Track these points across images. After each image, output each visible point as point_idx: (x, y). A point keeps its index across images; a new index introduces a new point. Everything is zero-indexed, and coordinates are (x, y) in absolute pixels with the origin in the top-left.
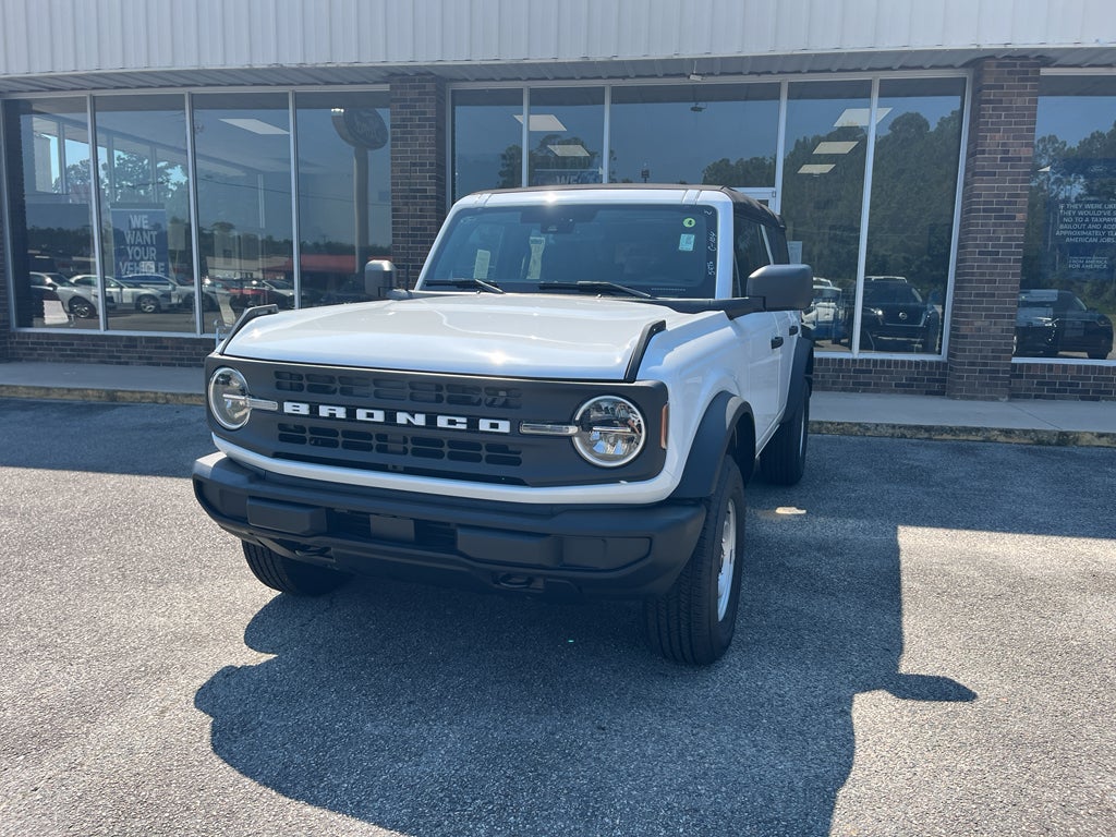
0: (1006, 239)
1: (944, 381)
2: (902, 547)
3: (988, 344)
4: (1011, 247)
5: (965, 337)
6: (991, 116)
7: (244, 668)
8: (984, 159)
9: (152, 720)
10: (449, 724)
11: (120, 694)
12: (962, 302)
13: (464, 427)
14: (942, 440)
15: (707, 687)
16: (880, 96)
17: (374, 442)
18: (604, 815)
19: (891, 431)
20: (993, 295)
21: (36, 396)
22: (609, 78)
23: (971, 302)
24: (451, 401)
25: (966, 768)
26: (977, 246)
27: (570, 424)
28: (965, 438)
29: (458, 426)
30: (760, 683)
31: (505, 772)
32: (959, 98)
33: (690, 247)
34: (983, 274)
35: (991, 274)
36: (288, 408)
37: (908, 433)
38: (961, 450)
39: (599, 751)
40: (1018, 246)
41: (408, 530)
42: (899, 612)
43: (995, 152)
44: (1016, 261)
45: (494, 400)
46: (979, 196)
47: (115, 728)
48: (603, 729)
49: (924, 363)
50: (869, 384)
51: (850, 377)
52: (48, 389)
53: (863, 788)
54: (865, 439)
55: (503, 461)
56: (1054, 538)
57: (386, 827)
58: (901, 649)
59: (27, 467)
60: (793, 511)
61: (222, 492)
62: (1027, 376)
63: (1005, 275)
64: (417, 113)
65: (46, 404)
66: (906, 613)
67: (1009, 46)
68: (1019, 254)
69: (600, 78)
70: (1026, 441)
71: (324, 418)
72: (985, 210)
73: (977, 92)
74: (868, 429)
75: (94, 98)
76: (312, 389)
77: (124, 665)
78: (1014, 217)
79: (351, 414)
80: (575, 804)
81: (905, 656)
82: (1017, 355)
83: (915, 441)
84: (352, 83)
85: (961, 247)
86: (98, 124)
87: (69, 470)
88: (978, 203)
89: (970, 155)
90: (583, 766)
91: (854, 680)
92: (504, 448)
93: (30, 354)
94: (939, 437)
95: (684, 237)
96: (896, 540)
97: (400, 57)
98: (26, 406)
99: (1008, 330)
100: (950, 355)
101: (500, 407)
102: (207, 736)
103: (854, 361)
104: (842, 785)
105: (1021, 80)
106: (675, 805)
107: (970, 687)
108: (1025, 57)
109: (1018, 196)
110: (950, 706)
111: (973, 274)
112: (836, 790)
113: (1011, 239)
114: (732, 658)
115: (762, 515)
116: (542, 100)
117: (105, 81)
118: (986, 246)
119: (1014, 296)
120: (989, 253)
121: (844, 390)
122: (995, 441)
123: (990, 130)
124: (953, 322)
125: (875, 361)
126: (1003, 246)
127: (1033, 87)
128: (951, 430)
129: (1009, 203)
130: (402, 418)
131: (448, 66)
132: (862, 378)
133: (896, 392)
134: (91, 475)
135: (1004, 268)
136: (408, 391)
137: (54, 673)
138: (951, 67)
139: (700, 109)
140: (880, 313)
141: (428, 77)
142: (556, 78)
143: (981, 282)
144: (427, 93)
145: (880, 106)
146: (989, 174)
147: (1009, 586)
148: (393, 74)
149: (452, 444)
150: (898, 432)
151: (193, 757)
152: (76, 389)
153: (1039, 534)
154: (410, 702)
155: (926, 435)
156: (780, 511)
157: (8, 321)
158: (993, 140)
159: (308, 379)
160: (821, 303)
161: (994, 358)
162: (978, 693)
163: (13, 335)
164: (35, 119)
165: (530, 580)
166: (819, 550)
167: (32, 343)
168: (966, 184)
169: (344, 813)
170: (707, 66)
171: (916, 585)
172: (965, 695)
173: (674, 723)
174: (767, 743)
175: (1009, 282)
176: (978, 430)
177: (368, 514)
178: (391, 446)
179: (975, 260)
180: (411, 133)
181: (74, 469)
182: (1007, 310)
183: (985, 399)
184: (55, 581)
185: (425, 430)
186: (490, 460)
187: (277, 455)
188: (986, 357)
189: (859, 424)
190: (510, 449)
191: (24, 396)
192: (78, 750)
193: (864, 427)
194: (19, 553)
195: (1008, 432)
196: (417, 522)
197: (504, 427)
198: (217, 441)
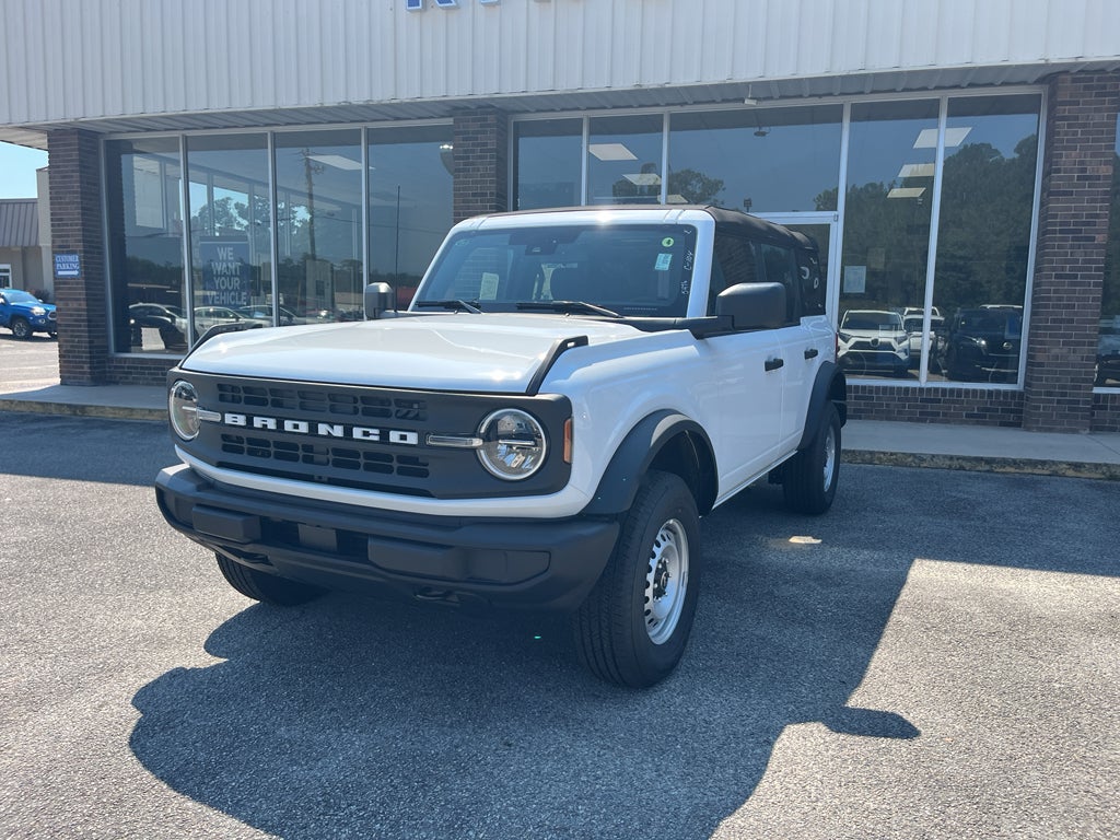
0: (1085, 261)
1: (1021, 412)
2: (909, 580)
3: (1069, 373)
4: (1090, 269)
5: (1041, 365)
6: (1066, 134)
7: (193, 670)
8: (1061, 178)
9: (88, 712)
10: (360, 732)
11: (72, 686)
12: (1038, 328)
13: (376, 438)
14: (1003, 473)
15: (636, 709)
16: (948, 116)
17: (301, 453)
18: (471, 828)
19: (948, 462)
20: (1072, 321)
21: (121, 415)
22: (668, 105)
23: (1046, 328)
24: (366, 413)
25: (872, 807)
26: (1054, 269)
27: (474, 436)
28: (1030, 471)
29: (371, 438)
30: (691, 709)
31: (392, 781)
32: (1036, 116)
33: (666, 267)
34: (1060, 299)
35: (1069, 299)
36: (229, 419)
37: (967, 465)
38: (1020, 483)
39: (495, 766)
40: (1097, 269)
41: (330, 539)
42: (875, 646)
43: (1071, 171)
44: (1096, 284)
45: (408, 413)
46: (1055, 216)
47: (53, 718)
48: (510, 745)
49: (998, 392)
50: (938, 414)
51: (917, 407)
52: (132, 410)
53: (751, 820)
54: (918, 470)
55: (410, 472)
56: (1085, 577)
57: (253, 826)
58: (858, 683)
59: (83, 480)
60: (809, 540)
61: (177, 501)
62: (1112, 408)
63: (1084, 299)
64: (478, 145)
65: (128, 424)
66: (881, 646)
67: (1080, 60)
68: (1099, 277)
69: (658, 105)
70: (1098, 476)
71: (258, 429)
72: (1061, 231)
73: (1051, 109)
74: (923, 460)
75: (186, 138)
76: (249, 401)
77: (86, 662)
78: (1093, 239)
79: (280, 425)
80: (447, 816)
81: (860, 690)
82: (1100, 383)
83: (973, 473)
84: (420, 118)
85: (1037, 270)
86: (190, 161)
87: (120, 483)
88: (1055, 224)
89: (1047, 174)
90: (473, 778)
91: (793, 711)
92: (414, 460)
93: (127, 378)
94: (1001, 470)
95: (661, 256)
96: (907, 573)
97: (459, 90)
98: (107, 425)
99: (1088, 358)
100: (1027, 384)
101: (412, 419)
102: (130, 731)
103: (921, 389)
104: (730, 814)
105: (1097, 95)
106: (547, 823)
107: (916, 725)
108: (1103, 71)
109: (1097, 216)
110: (884, 742)
111: (1049, 299)
112: (720, 819)
113: (1089, 261)
114: (674, 684)
115: (773, 543)
116: (604, 130)
117: (197, 122)
118: (1063, 269)
119: (1095, 322)
120: (1067, 277)
121: (910, 420)
122: (1064, 475)
123: (1065, 148)
124: (1030, 349)
125: (944, 390)
126: (1080, 269)
127: (1113, 102)
128: (1015, 463)
129: (1088, 224)
130: (323, 429)
131: (506, 98)
132: (930, 408)
133: (966, 422)
134: (137, 488)
135: (1085, 292)
136: (328, 403)
137: (22, 665)
138: (1024, 83)
139: (764, 134)
140: (983, 342)
141: (490, 110)
142: (614, 107)
143: (1058, 306)
144: (489, 125)
145: (948, 127)
146: (1065, 193)
147: (1010, 624)
148: (456, 108)
149: (368, 455)
150: (955, 463)
151: (109, 748)
152: (155, 410)
153: (1070, 572)
154: (332, 710)
155: (987, 468)
156: (794, 540)
157: (107, 347)
158: (1068, 159)
159: (245, 392)
160: (915, 333)
161: (1074, 388)
162: (923, 731)
163: (111, 360)
164: (136, 158)
165: (449, 593)
166: (816, 580)
167: (128, 368)
168: (1042, 204)
169: (222, 809)
170: (763, 89)
171: (906, 619)
172: (906, 731)
173: (584, 743)
174: (671, 769)
175: (1090, 307)
176: (1044, 463)
177: (297, 523)
178: (318, 457)
179: (1052, 284)
180: (472, 164)
181: (124, 483)
182: (1088, 336)
183: (1061, 431)
184: (61, 584)
185: (343, 441)
186: (401, 471)
187: (221, 465)
188: (1064, 387)
189: (914, 455)
190: (420, 460)
191: (111, 416)
192: (12, 736)
193: (919, 458)
194: (41, 557)
195: (1077, 466)
196: (339, 532)
197: (412, 439)
198: (180, 452)
